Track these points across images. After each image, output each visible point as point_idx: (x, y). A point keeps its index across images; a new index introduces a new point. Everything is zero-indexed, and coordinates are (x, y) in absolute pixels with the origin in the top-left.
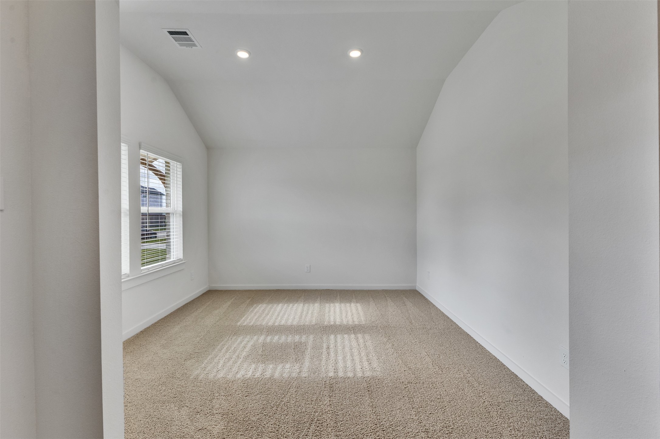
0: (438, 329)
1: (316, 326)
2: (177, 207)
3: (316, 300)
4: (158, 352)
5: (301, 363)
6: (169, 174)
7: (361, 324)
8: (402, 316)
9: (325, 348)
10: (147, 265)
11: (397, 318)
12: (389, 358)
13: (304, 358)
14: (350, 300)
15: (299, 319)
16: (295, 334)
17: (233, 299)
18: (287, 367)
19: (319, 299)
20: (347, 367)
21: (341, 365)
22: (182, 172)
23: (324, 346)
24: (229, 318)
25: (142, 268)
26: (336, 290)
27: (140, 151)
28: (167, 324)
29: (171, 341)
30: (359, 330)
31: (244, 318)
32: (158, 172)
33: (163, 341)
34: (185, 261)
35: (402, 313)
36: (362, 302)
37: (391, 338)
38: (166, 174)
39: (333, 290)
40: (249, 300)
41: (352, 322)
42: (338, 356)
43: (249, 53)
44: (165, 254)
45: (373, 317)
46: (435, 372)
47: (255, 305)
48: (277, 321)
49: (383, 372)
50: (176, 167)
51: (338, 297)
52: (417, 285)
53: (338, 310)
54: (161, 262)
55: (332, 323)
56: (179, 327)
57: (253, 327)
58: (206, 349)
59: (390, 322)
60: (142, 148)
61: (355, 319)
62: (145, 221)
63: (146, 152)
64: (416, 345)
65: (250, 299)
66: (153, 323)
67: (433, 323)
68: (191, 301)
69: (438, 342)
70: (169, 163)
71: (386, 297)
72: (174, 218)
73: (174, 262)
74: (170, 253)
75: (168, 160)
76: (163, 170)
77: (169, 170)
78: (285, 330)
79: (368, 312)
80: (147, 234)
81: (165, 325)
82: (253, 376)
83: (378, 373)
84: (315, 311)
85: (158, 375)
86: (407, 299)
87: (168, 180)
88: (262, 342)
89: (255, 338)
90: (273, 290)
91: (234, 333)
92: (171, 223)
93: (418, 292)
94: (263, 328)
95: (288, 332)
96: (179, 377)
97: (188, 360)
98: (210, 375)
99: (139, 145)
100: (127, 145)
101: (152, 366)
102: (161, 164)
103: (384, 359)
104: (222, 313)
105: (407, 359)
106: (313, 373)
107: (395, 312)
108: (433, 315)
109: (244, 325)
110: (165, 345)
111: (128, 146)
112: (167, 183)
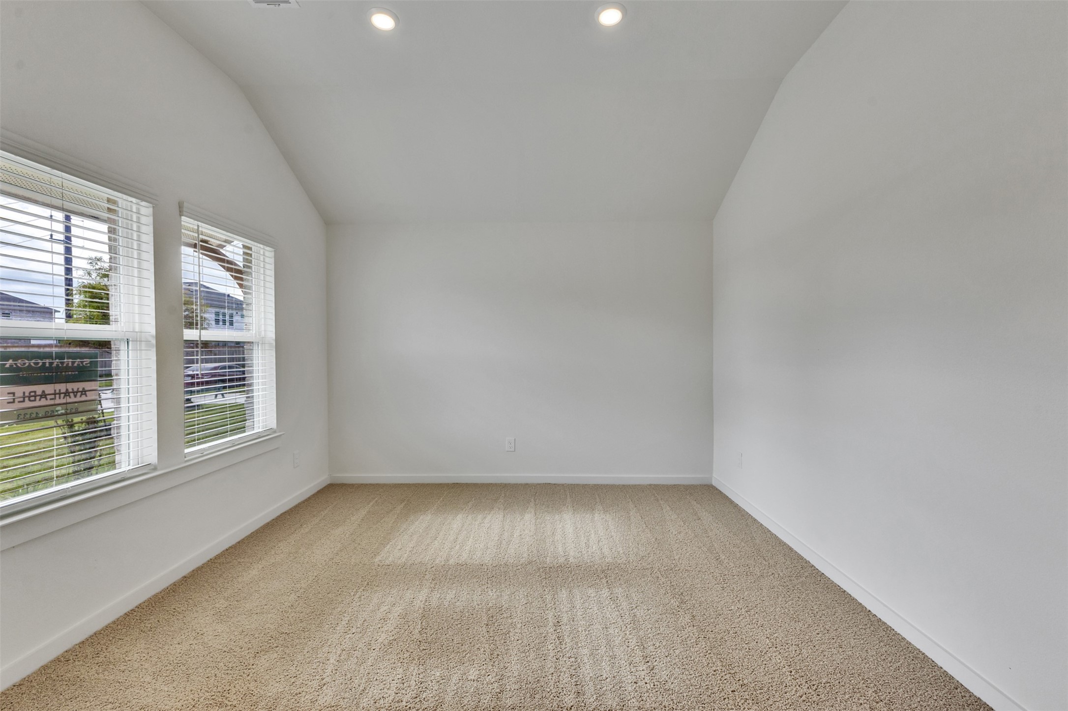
0: (777, 576)
1: (529, 567)
2: (265, 331)
3: (528, 507)
4: (205, 630)
5: (502, 666)
6: (250, 267)
7: (619, 561)
8: (696, 543)
9: (551, 624)
10: (199, 444)
11: (689, 549)
12: (691, 654)
13: (508, 649)
14: (590, 506)
15: (495, 551)
16: (489, 586)
17: (371, 504)
18: (473, 678)
19: (532, 504)
20: (604, 677)
21: (587, 671)
22: (273, 265)
23: (550, 619)
24: (360, 547)
25: (187, 451)
26: (563, 485)
27: (181, 218)
28: (239, 560)
29: (237, 601)
30: (618, 579)
31: (388, 547)
32: (232, 264)
33: (222, 601)
34: (280, 432)
35: (696, 536)
36: (616, 512)
37: (687, 598)
38: (244, 267)
39: (559, 485)
40: (402, 506)
41: (601, 559)
42: (580, 645)
43: (396, 18)
44: (244, 419)
45: (640, 545)
46: (804, 698)
47: (412, 518)
48: (452, 553)
49: (685, 695)
50: (264, 255)
51: (569, 500)
52: (714, 475)
53: (569, 529)
54: (230, 436)
55: (562, 560)
56: (260, 567)
57: (406, 568)
58: (304, 624)
59: (677, 557)
60: (184, 213)
61: (606, 551)
62: (195, 357)
63: (196, 222)
64: (741, 618)
65: (403, 504)
66: (211, 557)
67: (764, 562)
68: (293, 508)
69: (786, 610)
70: (250, 249)
71: (658, 500)
72: (260, 351)
73: (259, 436)
74: (252, 417)
75: (249, 243)
76: (239, 260)
77: (250, 262)
78: (469, 577)
79: (629, 533)
80: (198, 384)
81: (235, 561)
82: (398, 702)
83: (673, 697)
84: (526, 532)
85: (192, 696)
86: (699, 506)
87: (248, 279)
88: (422, 606)
89: (408, 595)
90: (447, 485)
91: (366, 583)
92: (254, 362)
93: (717, 489)
94: (426, 572)
95: (475, 580)
96: (235, 703)
97: (263, 653)
98: (303, 699)
99: (180, 207)
100: (151, 205)
101: (184, 668)
102: (237, 250)
103: (681, 657)
104: (347, 536)
105: (730, 655)
106: (528, 695)
107: (682, 534)
108: (758, 541)
109: (388, 562)
110: (223, 614)
111: (153, 207)
112: (247, 286)
